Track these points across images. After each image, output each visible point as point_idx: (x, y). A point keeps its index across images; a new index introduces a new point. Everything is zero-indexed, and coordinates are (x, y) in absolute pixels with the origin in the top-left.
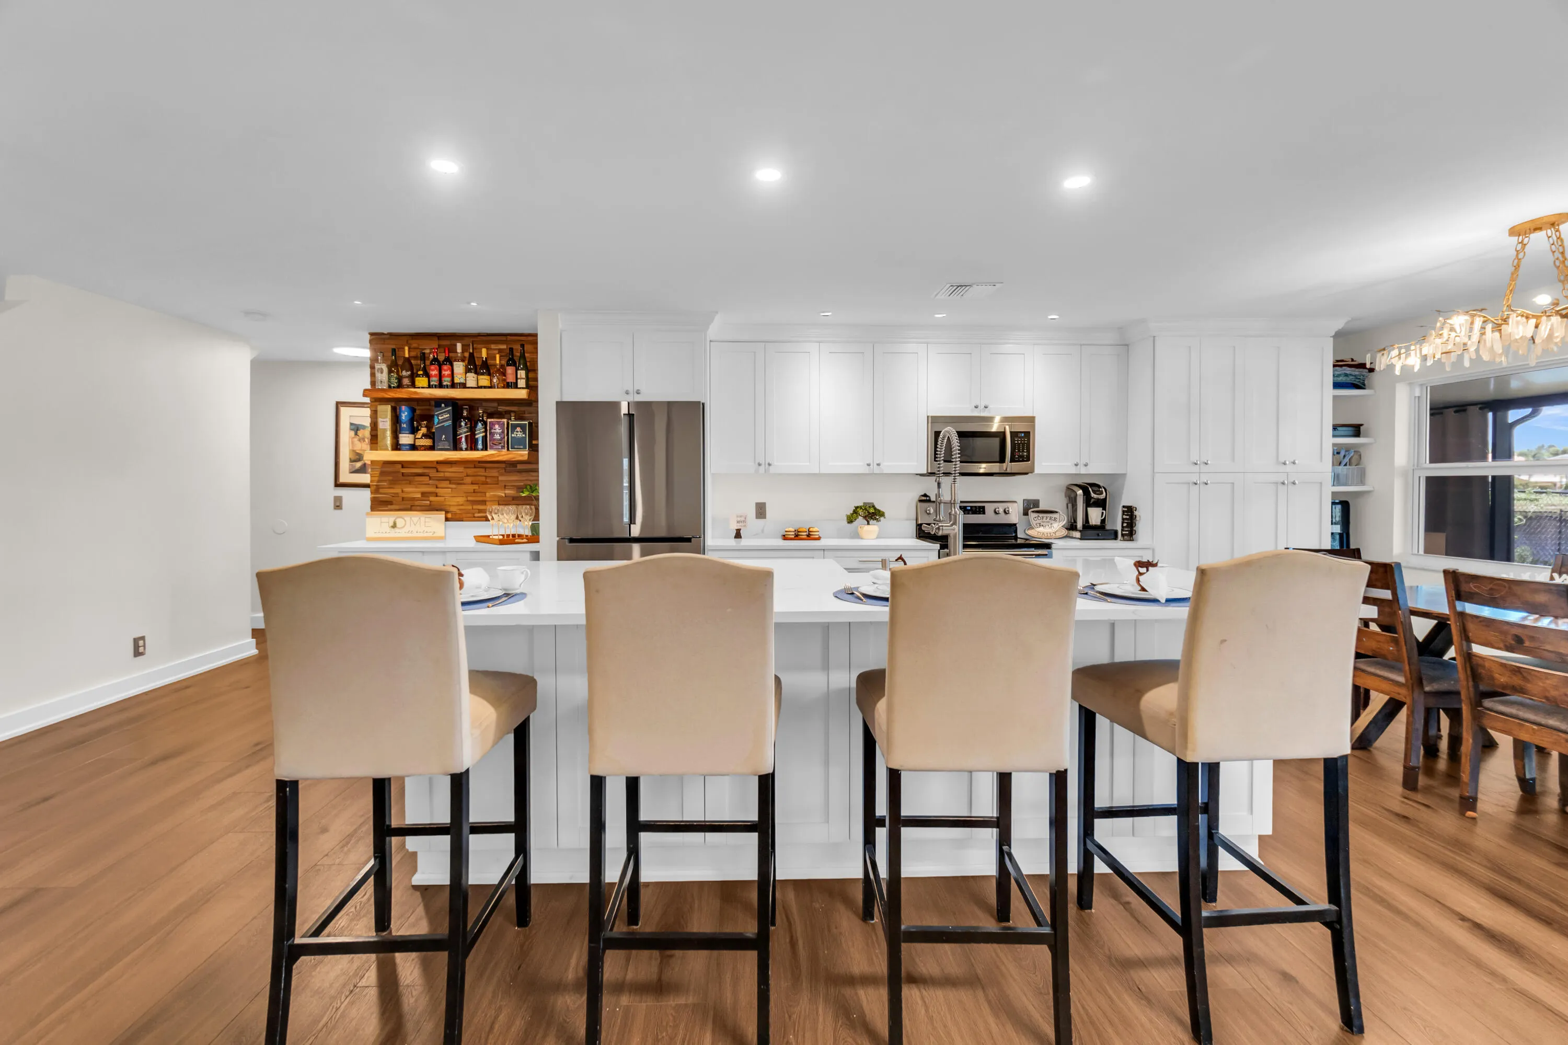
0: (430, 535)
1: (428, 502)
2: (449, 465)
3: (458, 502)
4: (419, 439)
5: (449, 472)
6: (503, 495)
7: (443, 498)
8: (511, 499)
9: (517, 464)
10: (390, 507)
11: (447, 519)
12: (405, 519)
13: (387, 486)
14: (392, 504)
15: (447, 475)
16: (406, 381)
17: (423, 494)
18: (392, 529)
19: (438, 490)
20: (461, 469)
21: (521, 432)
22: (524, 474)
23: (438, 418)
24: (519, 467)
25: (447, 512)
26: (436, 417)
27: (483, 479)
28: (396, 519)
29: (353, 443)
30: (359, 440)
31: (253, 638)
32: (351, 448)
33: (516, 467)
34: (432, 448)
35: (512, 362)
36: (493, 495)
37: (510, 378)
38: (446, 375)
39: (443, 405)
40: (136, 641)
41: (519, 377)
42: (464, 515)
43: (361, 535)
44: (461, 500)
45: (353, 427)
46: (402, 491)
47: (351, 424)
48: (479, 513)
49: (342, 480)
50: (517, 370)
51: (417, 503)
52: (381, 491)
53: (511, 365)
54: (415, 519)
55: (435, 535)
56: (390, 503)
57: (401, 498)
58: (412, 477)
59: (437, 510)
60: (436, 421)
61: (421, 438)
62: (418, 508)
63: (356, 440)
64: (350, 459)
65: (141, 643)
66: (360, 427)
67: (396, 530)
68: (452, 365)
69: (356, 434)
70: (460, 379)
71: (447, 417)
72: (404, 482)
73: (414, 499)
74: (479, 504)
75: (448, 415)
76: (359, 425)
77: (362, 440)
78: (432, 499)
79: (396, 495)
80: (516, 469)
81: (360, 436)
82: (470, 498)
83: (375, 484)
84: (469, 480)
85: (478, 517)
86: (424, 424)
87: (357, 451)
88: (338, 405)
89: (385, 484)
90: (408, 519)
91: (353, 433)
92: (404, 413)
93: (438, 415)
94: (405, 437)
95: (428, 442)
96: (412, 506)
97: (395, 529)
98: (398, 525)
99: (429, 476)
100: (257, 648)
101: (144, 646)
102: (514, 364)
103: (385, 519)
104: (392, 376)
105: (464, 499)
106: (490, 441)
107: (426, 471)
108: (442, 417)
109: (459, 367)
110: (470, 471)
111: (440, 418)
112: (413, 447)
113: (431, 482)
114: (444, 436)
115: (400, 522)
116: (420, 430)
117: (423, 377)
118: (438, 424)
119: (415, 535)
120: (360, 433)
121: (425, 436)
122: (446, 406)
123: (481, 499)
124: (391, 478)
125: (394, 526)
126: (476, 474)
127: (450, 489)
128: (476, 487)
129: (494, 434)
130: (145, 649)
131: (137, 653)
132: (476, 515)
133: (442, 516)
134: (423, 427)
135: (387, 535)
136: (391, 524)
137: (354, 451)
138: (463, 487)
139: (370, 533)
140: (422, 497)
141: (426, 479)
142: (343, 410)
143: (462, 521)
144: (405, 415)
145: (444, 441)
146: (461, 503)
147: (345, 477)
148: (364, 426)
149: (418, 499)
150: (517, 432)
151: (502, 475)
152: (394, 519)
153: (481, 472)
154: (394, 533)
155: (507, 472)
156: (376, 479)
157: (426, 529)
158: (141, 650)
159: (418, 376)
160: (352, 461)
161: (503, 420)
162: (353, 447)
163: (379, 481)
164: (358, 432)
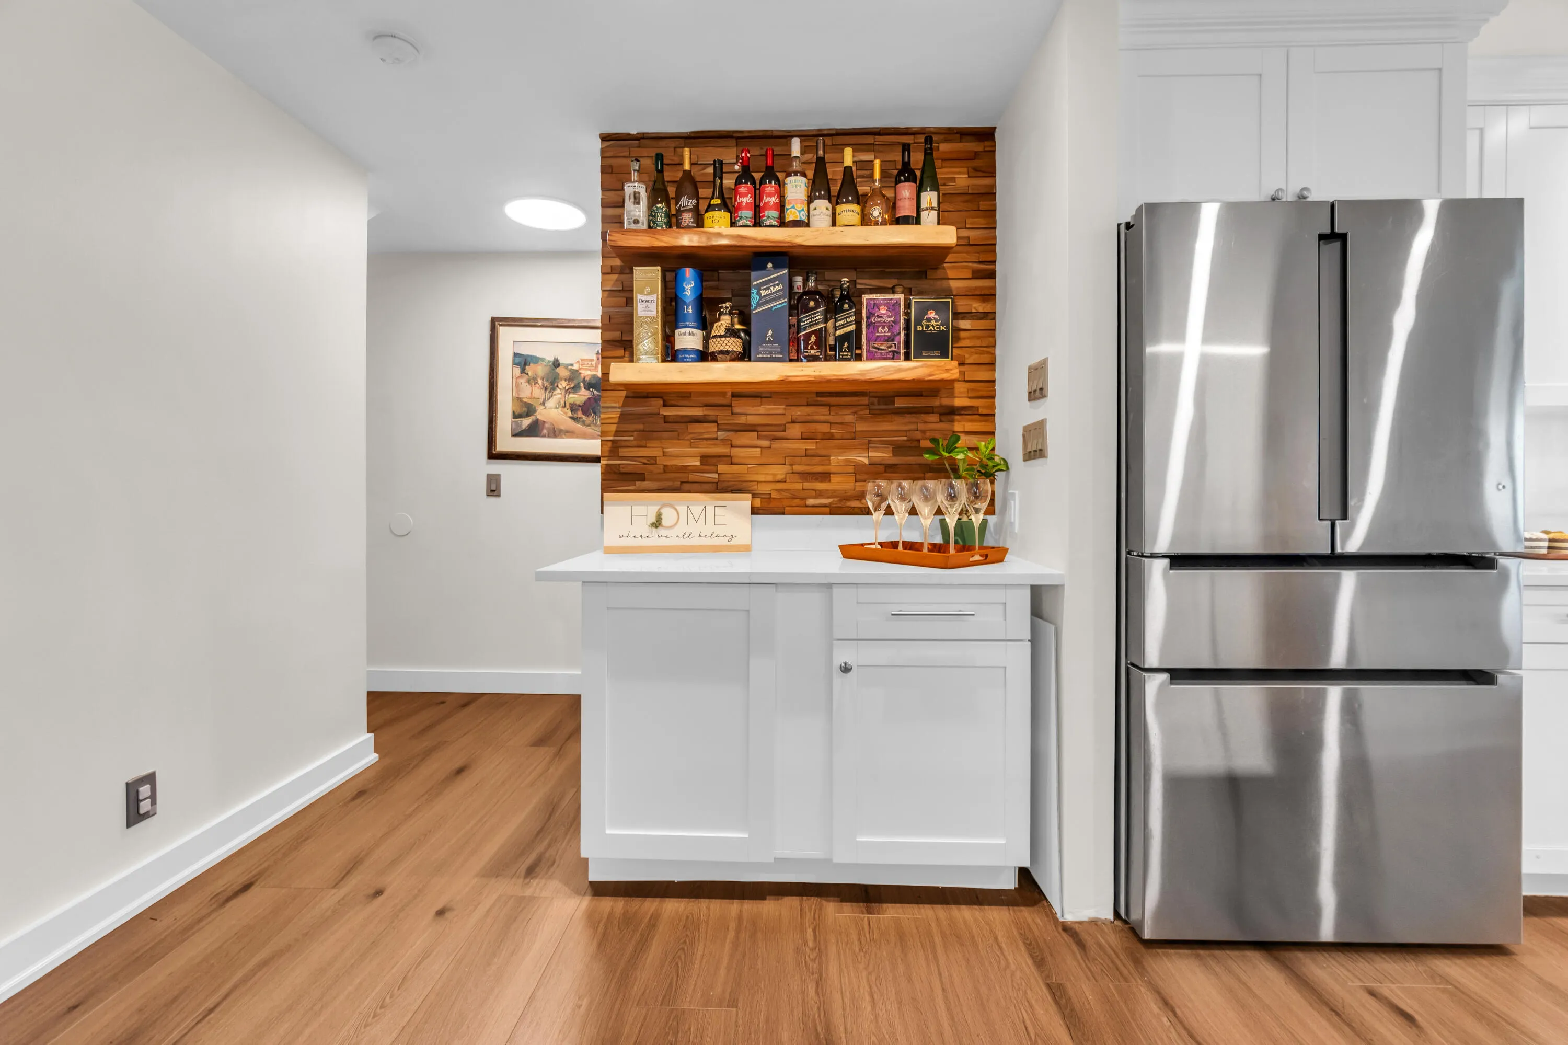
0: (723, 541)
1: (716, 476)
2: (758, 400)
3: (774, 475)
4: (720, 336)
5: (753, 413)
6: (866, 461)
7: (746, 467)
8: (882, 468)
9: (894, 397)
10: (645, 484)
11: (755, 511)
12: (678, 508)
13: (635, 443)
14: (644, 480)
15: (752, 420)
16: (688, 218)
17: (705, 458)
18: (654, 529)
19: (735, 451)
20: (779, 408)
21: (936, 320)
22: (909, 418)
23: (759, 294)
24: (899, 403)
25: (754, 496)
26: (754, 291)
27: (824, 428)
28: (659, 509)
29: (517, 385)
30: (529, 382)
31: (368, 732)
32: (514, 395)
33: (893, 404)
34: (745, 355)
35: (905, 173)
36: (847, 460)
37: (906, 208)
38: (771, 204)
39: (770, 265)
40: (132, 789)
41: (923, 205)
42: (786, 503)
43: (594, 544)
44: (780, 471)
45: (518, 360)
46: (664, 454)
47: (516, 355)
48: (816, 497)
49: (500, 447)
50: (920, 190)
51: (693, 477)
52: (623, 452)
53: (907, 180)
54: (697, 509)
55: (734, 542)
56: (641, 477)
57: (662, 467)
58: (683, 426)
59: (732, 492)
60: (755, 299)
61: (725, 336)
62: (695, 486)
63: (523, 381)
64: (513, 412)
65: (145, 790)
66: (529, 359)
67: (661, 531)
68: (781, 185)
69: (523, 371)
70: (800, 212)
71: (779, 290)
72: (666, 435)
73: (684, 469)
74: (817, 480)
75: (780, 287)
76: (528, 356)
77: (532, 381)
78: (722, 468)
79: (652, 460)
80: (890, 407)
81: (530, 374)
82: (797, 468)
83: (611, 438)
84: (795, 430)
85: (813, 506)
86: (727, 308)
87: (525, 400)
88: (495, 323)
89: (632, 438)
90: (682, 509)
91: (518, 370)
92: (689, 283)
93: (758, 287)
94: (690, 334)
95: (734, 345)
96: (682, 483)
97: (660, 528)
98: (664, 522)
99: (716, 422)
100: (376, 751)
101: (153, 798)
102: (911, 178)
103: (639, 509)
104: (657, 208)
105: (786, 469)
106: (868, 341)
107: (711, 412)
108: (768, 292)
109: (796, 188)
110: (798, 412)
111: (763, 293)
112: (704, 356)
113: (721, 435)
114: (770, 333)
115: (668, 516)
116: (719, 320)
117: (719, 210)
118: (759, 304)
119: (696, 541)
120: (530, 370)
121: (731, 332)
122: (777, 267)
123: (819, 469)
124: (641, 427)
125: (657, 524)
126: (809, 418)
127: (759, 450)
128: (811, 445)
129: (878, 327)
130: (154, 802)
131: (135, 816)
132: (811, 502)
133: (744, 503)
134: (726, 314)
135: (638, 542)
136: (652, 519)
137: (518, 400)
138: (786, 445)
139: (611, 538)
140: (701, 465)
141: (713, 428)
142: (502, 331)
143: (784, 514)
144: (689, 288)
145: (770, 341)
146: (780, 477)
147: (505, 443)
148: (536, 357)
149: (695, 470)
150: (929, 320)
151: (862, 419)
152: (659, 507)
153: (821, 413)
154: (656, 539)
155: (876, 414)
156: (613, 428)
157: (718, 530)
158: (145, 806)
159: (710, 208)
160: (515, 416)
161: (896, 296)
162: (517, 392)
163: (617, 433)
164: (527, 367)
